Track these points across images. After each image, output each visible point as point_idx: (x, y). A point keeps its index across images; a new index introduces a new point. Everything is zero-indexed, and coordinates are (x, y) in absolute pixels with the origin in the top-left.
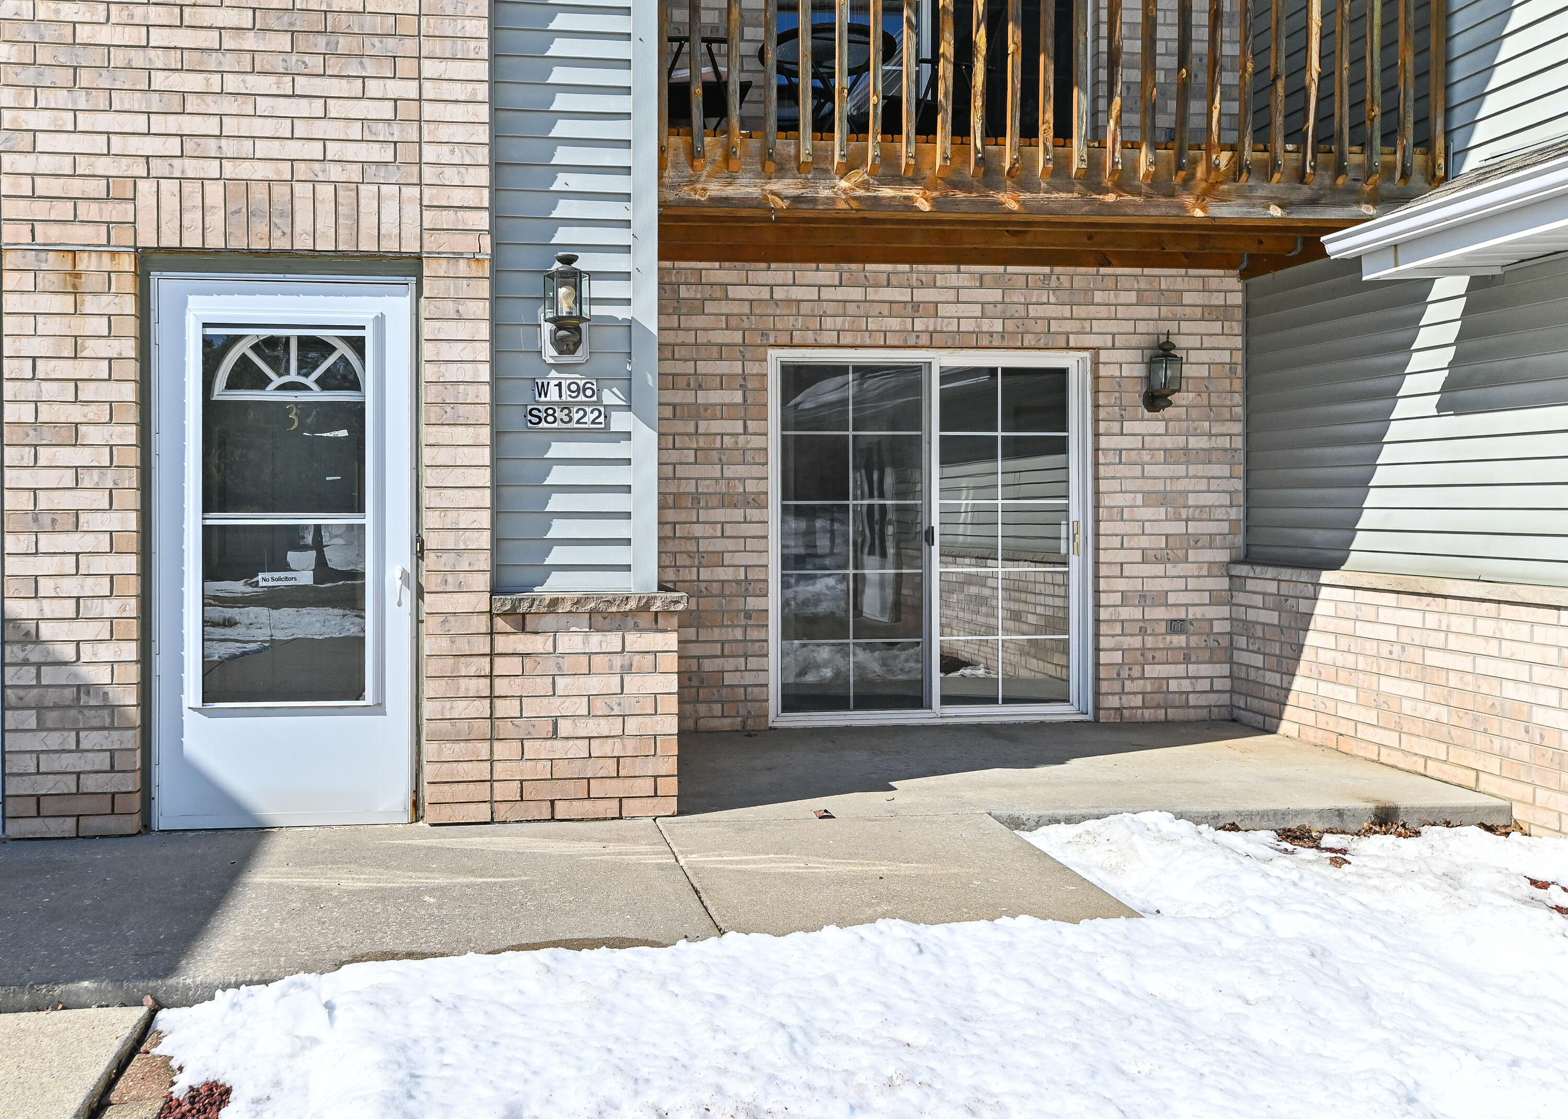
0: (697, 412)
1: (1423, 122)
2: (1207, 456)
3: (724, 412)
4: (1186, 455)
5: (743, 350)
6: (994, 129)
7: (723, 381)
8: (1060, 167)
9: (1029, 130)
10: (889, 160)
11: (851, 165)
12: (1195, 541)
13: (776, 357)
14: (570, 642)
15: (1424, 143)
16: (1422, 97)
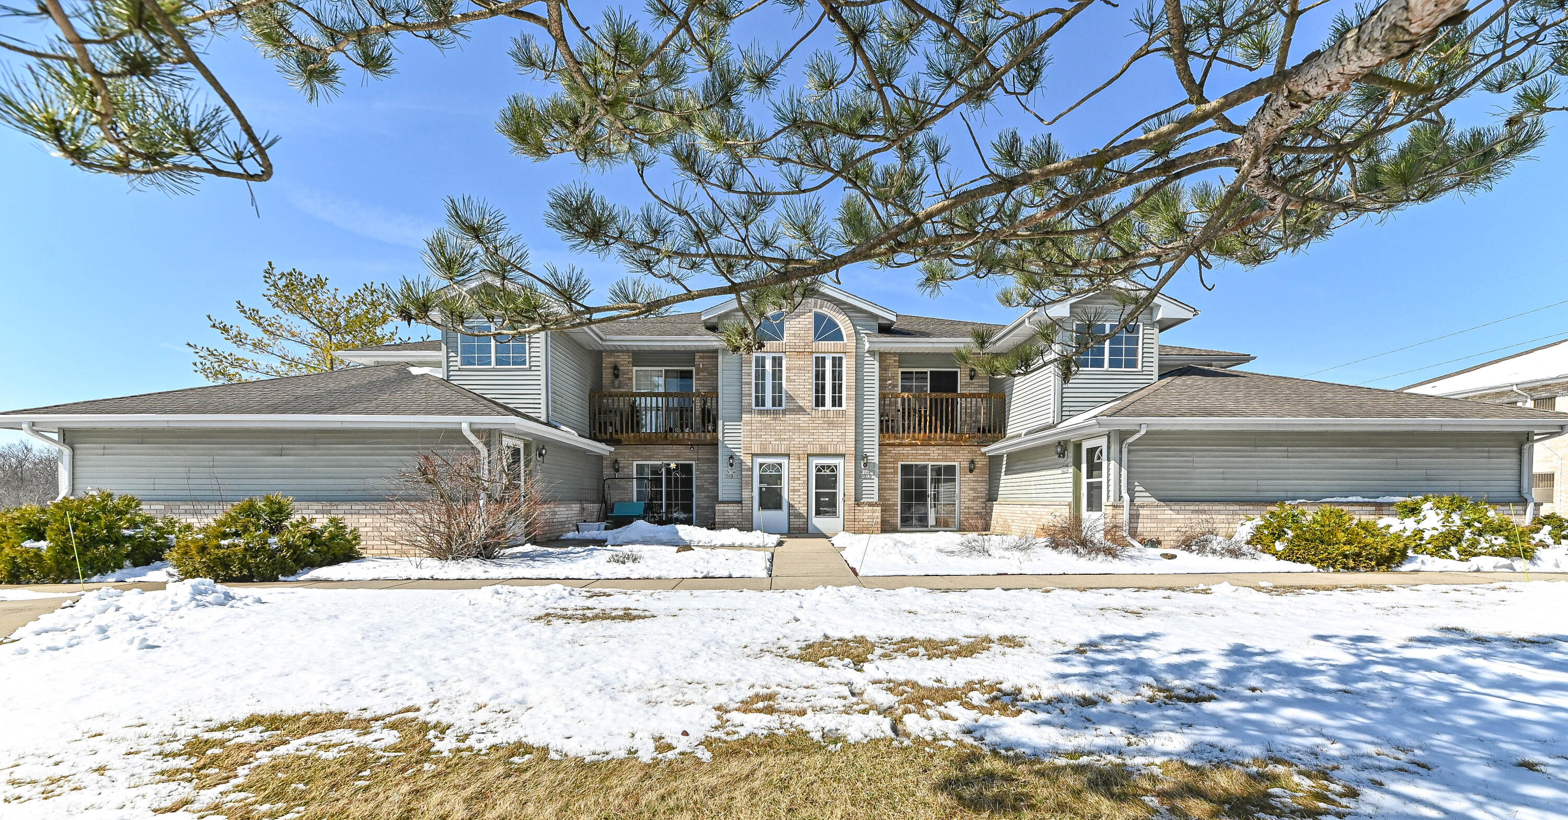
0: (885, 473)
1: (1000, 429)
2: (981, 481)
3: (891, 473)
4: (977, 481)
5: (893, 462)
6: (930, 431)
7: (890, 468)
8: (941, 437)
9: (936, 432)
10: (914, 437)
11: (908, 437)
12: (979, 497)
13: (900, 463)
14: (866, 508)
15: (1000, 432)
16: (1000, 425)
